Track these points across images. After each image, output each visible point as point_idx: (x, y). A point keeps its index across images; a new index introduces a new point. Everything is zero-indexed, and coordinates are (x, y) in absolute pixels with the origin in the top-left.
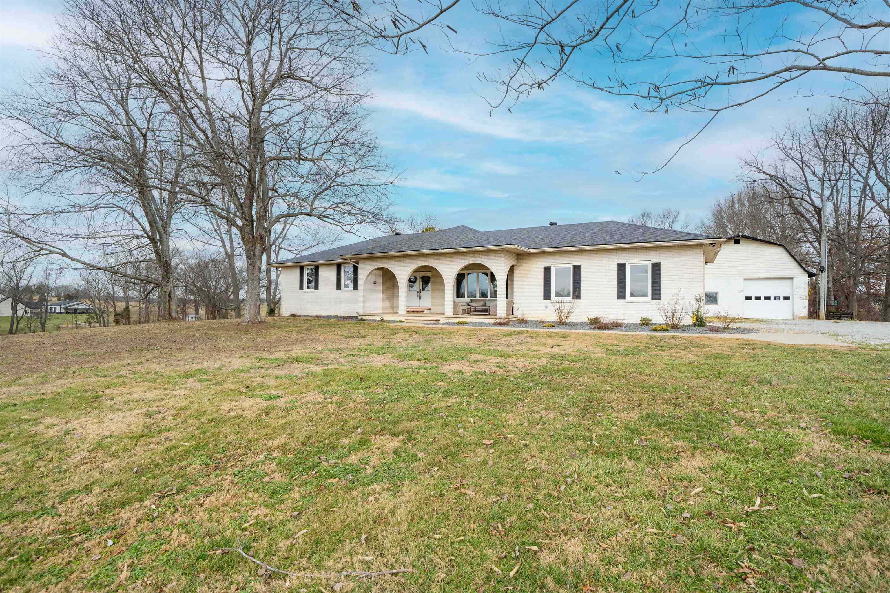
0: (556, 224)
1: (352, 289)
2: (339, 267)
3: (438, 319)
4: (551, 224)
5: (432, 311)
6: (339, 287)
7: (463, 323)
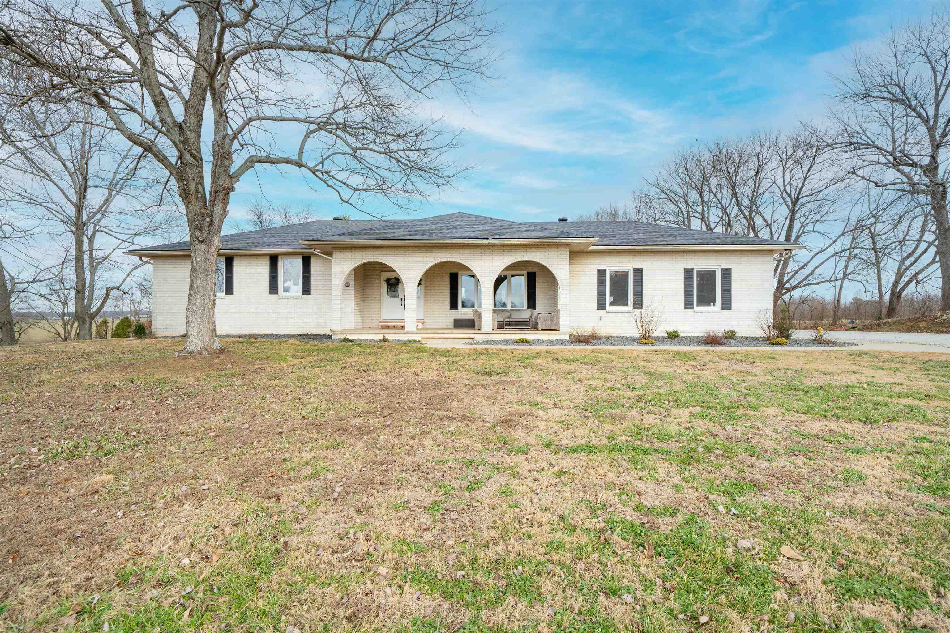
0: (566, 220)
1: (300, 294)
2: (274, 260)
3: (472, 336)
4: (561, 220)
5: (426, 326)
6: (274, 289)
7: (523, 342)
